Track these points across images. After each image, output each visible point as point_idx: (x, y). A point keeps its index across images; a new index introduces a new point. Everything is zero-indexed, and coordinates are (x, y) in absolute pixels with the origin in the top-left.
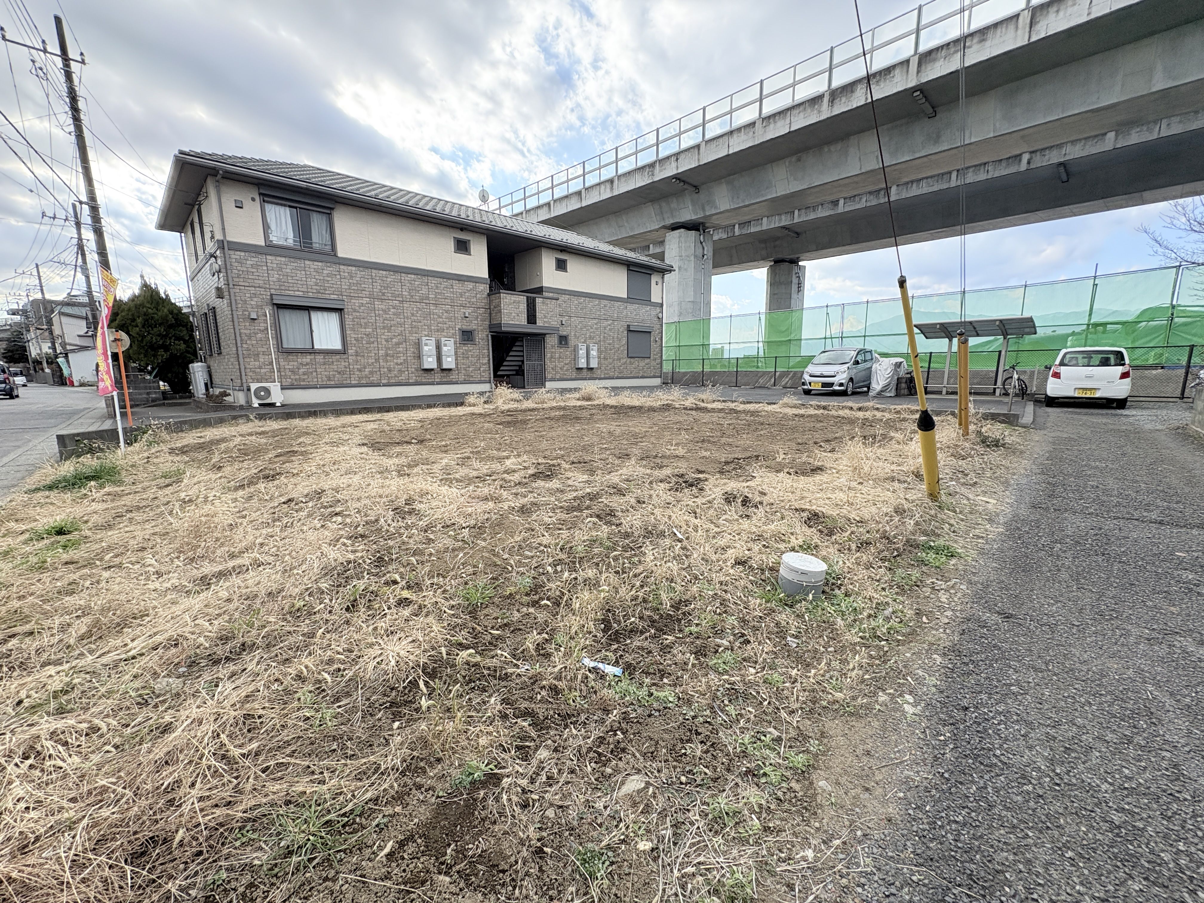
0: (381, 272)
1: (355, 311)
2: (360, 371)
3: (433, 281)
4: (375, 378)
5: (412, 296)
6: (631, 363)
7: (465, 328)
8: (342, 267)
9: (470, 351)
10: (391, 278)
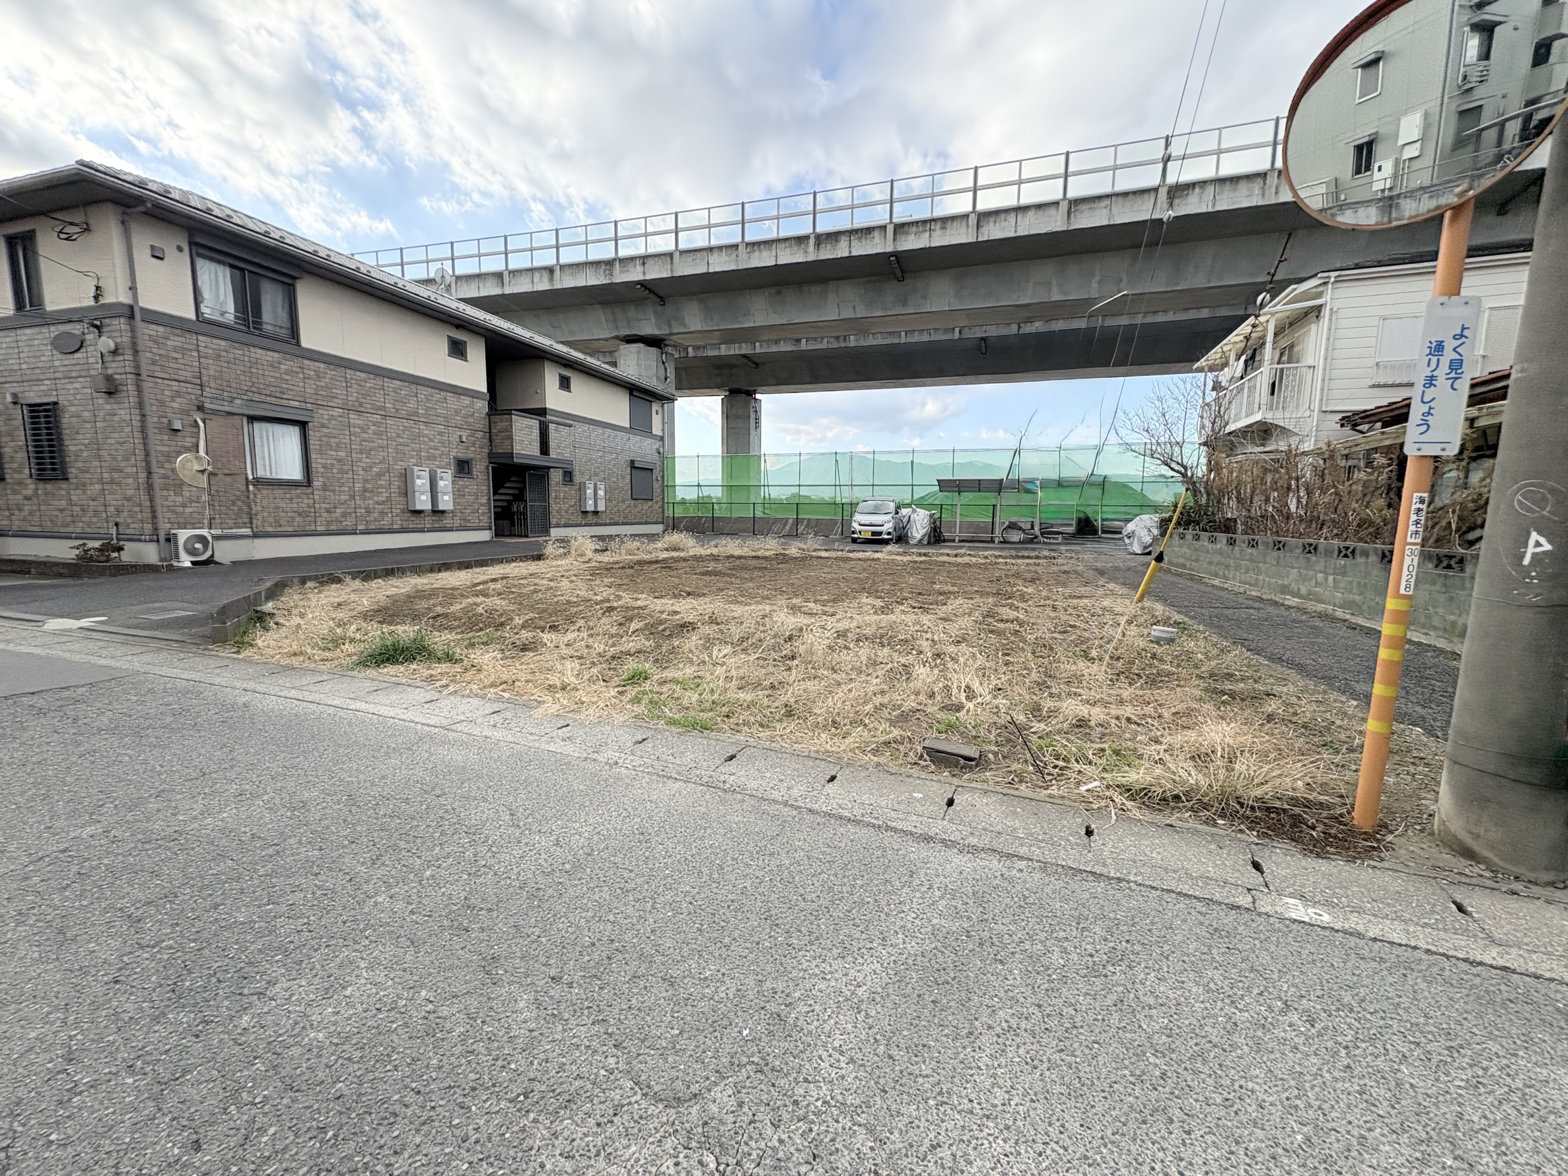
0: (358, 373)
1: (323, 426)
2: (328, 511)
3: (424, 392)
4: (348, 523)
5: (397, 410)
6: (635, 506)
7: (461, 456)
8: (306, 362)
9: (467, 487)
10: (371, 383)
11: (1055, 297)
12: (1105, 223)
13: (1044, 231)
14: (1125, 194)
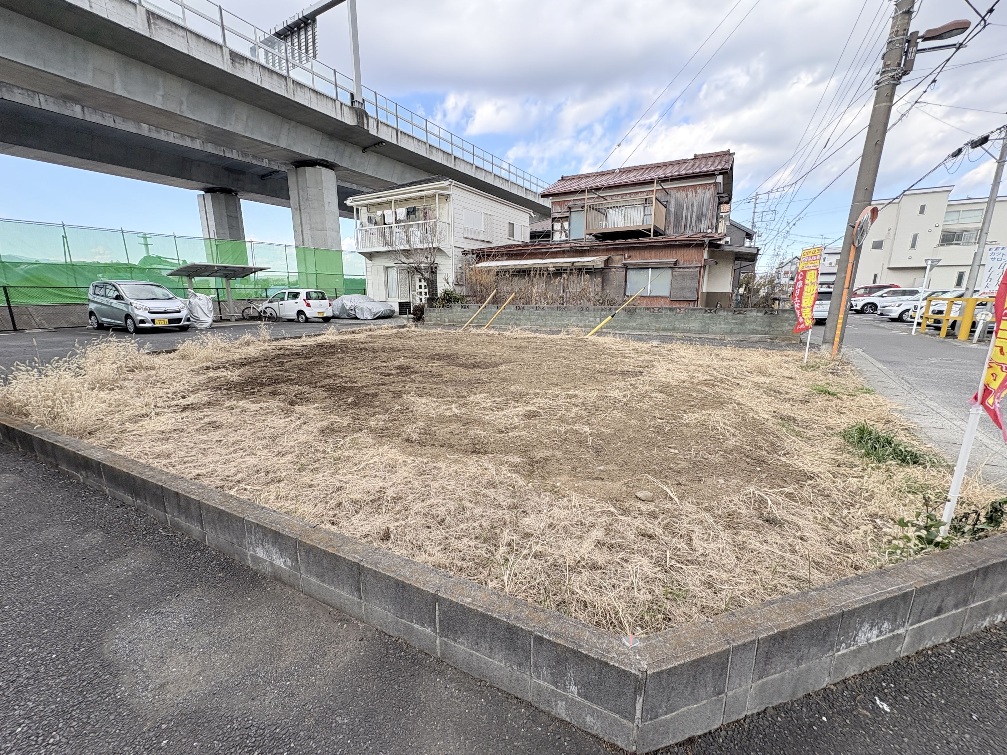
11: (120, 92)
12: (186, 51)
13: (126, 26)
14: (198, 36)
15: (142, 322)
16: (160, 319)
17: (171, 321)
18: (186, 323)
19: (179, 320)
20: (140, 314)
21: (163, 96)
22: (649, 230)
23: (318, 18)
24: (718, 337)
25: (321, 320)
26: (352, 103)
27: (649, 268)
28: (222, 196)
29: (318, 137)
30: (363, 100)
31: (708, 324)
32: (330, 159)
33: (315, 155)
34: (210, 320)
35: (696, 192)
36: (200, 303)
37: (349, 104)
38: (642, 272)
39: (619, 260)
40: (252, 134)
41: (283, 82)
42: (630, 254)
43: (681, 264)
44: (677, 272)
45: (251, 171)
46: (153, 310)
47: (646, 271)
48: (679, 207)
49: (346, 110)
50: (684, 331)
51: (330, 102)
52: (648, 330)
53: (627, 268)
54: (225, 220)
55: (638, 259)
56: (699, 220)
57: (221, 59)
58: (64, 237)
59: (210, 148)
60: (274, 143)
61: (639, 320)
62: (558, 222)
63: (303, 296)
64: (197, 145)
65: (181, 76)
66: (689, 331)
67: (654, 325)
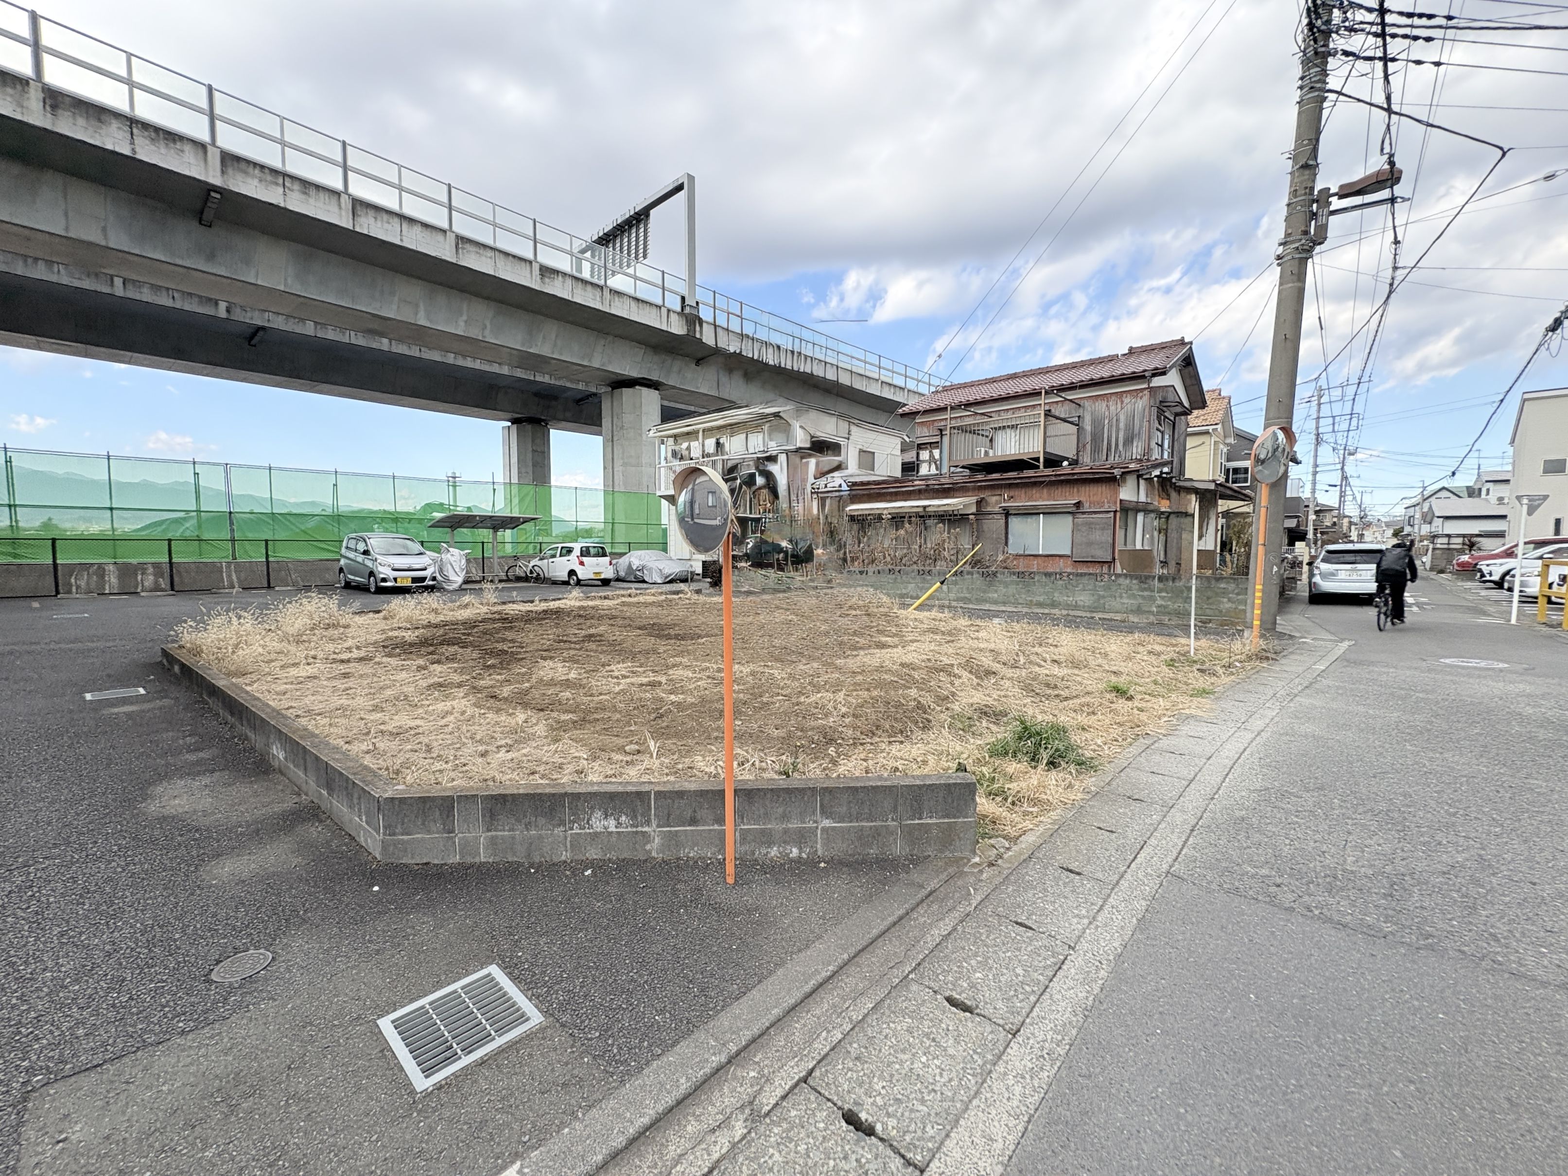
11: (422, 322)
12: (491, 272)
13: (433, 254)
14: (506, 254)
15: (384, 580)
16: (403, 578)
17: (415, 580)
18: (431, 583)
19: (423, 579)
20: (384, 571)
21: (466, 322)
22: (1037, 459)
23: (652, 212)
24: (1118, 617)
25: (599, 583)
26: (683, 309)
27: (1039, 514)
28: (528, 427)
29: (640, 351)
30: (697, 303)
31: (1104, 597)
32: (654, 377)
33: (635, 374)
34: (460, 580)
35: (1122, 402)
36: (452, 559)
37: (679, 309)
38: (1030, 520)
39: (996, 502)
40: (561, 354)
41: (598, 293)
42: (1012, 494)
43: (1086, 507)
44: (1081, 519)
45: (565, 395)
46: (397, 566)
47: (1034, 517)
48: (1097, 424)
49: (674, 317)
50: (1068, 607)
51: (654, 310)
52: (1016, 604)
53: (1007, 514)
54: (529, 455)
55: (1022, 500)
56: (1129, 441)
57: (529, 276)
58: (335, 485)
59: (520, 373)
60: (585, 363)
61: (1002, 589)
62: (926, 449)
63: (577, 552)
64: (505, 370)
65: (488, 298)
66: (1076, 607)
67: (1024, 597)
